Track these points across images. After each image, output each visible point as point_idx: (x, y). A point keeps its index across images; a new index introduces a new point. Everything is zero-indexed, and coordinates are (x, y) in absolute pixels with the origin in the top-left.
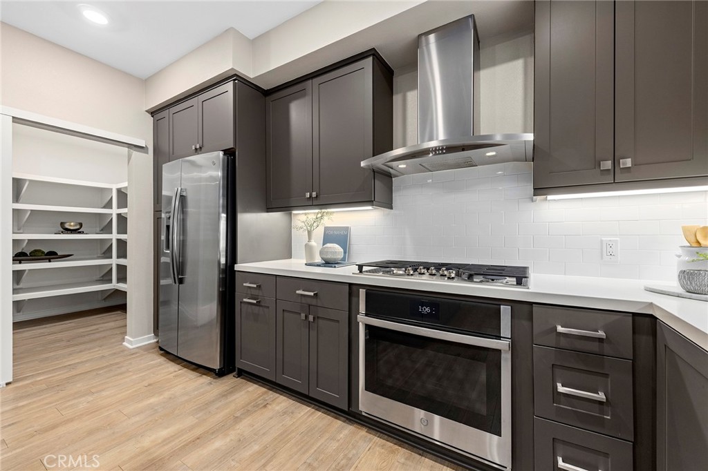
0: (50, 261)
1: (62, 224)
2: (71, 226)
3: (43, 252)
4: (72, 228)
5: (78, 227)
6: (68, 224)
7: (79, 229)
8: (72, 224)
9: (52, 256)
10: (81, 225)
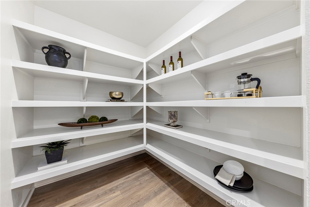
0: (102, 126)
1: (111, 93)
2: (116, 95)
3: (98, 118)
4: (117, 97)
5: (120, 96)
6: (114, 93)
7: (121, 98)
8: (117, 93)
9: (103, 121)
10: (122, 94)
